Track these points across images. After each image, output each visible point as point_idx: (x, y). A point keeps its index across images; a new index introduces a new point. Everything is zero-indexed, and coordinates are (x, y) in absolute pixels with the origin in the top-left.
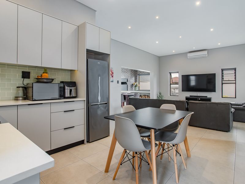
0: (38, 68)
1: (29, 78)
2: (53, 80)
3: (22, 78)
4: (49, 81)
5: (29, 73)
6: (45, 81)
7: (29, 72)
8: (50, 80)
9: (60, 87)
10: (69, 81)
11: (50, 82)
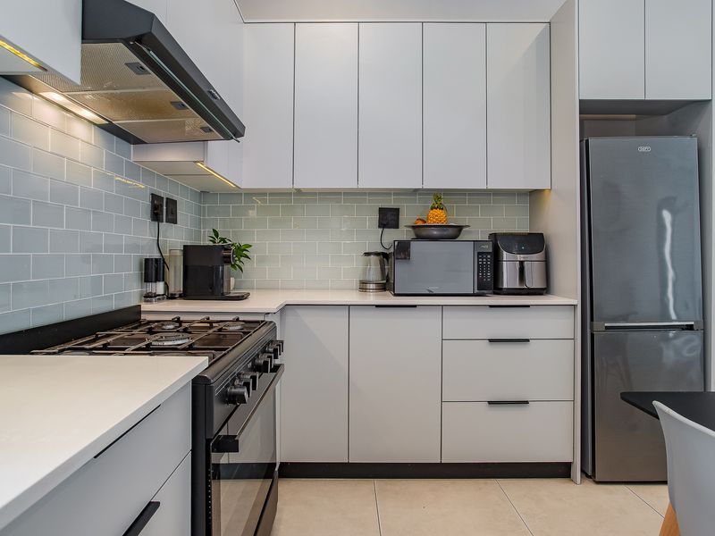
0: (420, 194)
1: (396, 226)
2: (460, 231)
3: (379, 227)
4: (445, 233)
5: (396, 211)
6: (435, 233)
7: (398, 209)
8: (450, 232)
9: (479, 254)
10: (527, 230)
11: (453, 238)
